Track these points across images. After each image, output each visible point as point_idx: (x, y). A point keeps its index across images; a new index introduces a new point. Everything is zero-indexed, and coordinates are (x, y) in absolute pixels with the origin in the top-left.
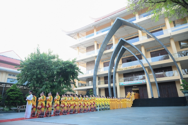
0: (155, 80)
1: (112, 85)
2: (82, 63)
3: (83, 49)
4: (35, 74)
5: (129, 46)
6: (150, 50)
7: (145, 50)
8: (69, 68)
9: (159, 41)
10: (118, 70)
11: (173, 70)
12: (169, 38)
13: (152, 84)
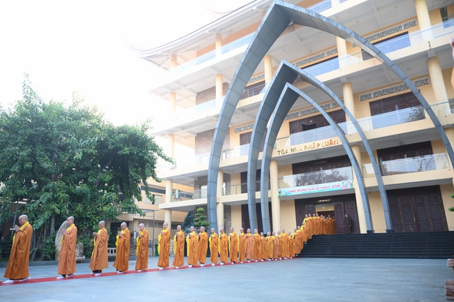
0: (380, 181)
1: (258, 195)
2: (185, 138)
3: (187, 98)
4: (17, 160)
5: (308, 85)
6: (368, 97)
7: (355, 96)
8: (128, 146)
9: (394, 67)
10: (275, 154)
11: (434, 151)
12: (426, 58)
13: (370, 193)
